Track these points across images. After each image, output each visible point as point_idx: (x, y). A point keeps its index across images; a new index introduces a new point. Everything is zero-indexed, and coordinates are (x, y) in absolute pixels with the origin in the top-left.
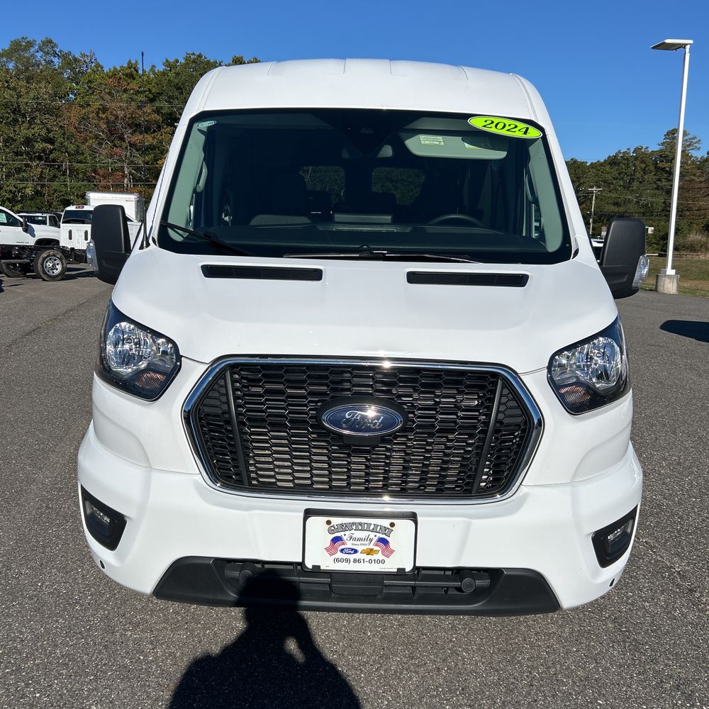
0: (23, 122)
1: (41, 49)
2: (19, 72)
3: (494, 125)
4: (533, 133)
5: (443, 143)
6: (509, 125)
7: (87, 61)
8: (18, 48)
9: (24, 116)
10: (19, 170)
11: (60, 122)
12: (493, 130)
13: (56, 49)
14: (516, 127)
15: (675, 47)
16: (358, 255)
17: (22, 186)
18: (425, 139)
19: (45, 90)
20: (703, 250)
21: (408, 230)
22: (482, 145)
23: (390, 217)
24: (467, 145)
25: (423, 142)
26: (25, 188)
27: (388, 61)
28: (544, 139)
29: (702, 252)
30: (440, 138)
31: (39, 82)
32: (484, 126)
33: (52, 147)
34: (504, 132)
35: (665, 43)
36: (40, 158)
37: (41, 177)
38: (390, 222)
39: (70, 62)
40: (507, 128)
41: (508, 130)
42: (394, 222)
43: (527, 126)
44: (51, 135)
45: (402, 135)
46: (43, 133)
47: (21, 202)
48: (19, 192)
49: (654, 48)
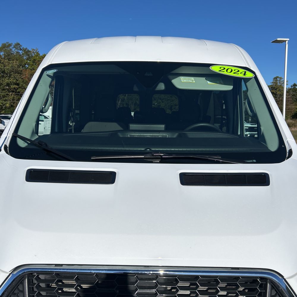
0: (6, 77)
1: (14, 47)
2: (5, 56)
3: (225, 70)
4: (249, 75)
5: (194, 82)
6: (235, 70)
7: (35, 52)
8: (5, 46)
9: (7, 74)
10: (4, 97)
11: (22, 76)
12: (225, 73)
13: (21, 47)
14: (239, 71)
15: (281, 42)
16: (143, 157)
17: (5, 103)
18: (183, 79)
19: (15, 63)
20: (293, 126)
21: (175, 135)
22: (218, 82)
23: (164, 126)
24: (209, 82)
25: (182, 81)
26: (6, 104)
27: (161, 37)
28: (256, 78)
29: (293, 127)
30: (192, 78)
31: (13, 60)
32: (220, 71)
33: (18, 87)
34: (232, 74)
35: (277, 40)
36: (13, 92)
37: (13, 100)
38: (163, 129)
39: (27, 52)
40: (233, 72)
41: (234, 73)
42: (167, 130)
43: (245, 71)
44: (18, 82)
45: (170, 77)
46: (15, 81)
47: (4, 110)
48: (3, 105)
49: (272, 42)
